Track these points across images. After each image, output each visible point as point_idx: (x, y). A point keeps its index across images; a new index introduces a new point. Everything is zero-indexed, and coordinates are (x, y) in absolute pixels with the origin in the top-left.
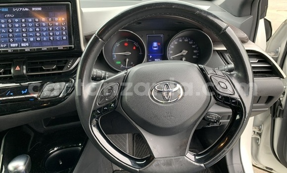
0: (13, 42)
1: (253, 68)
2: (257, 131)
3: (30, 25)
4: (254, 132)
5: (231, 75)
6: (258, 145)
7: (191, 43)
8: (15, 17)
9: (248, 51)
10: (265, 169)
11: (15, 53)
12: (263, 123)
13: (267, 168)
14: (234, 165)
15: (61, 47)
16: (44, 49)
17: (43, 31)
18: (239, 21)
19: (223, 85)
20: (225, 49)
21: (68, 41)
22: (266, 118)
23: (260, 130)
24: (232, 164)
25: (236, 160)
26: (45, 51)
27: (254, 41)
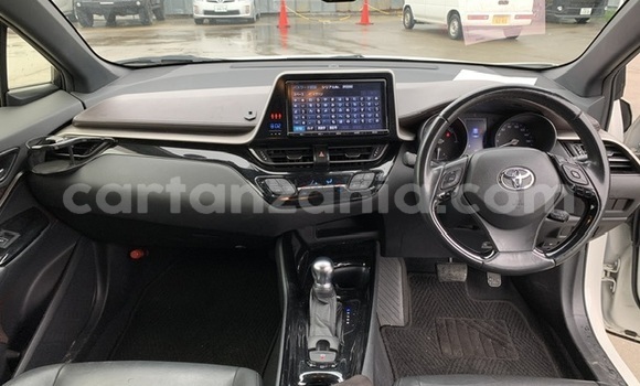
0: (321, 124)
1: (611, 162)
2: (610, 270)
3: (340, 105)
4: (606, 271)
5: (585, 165)
6: (612, 293)
7: (523, 130)
8: (324, 96)
9: (605, 142)
10: (624, 334)
11: (325, 136)
12: (619, 257)
13: (627, 332)
14: (575, 317)
15: (375, 132)
16: (357, 132)
17: (353, 112)
18: (588, 103)
19: (575, 174)
20: (578, 138)
21: (380, 125)
22: (625, 249)
23: (615, 268)
24: (572, 315)
25: (577, 309)
26: (357, 135)
27: (606, 129)
